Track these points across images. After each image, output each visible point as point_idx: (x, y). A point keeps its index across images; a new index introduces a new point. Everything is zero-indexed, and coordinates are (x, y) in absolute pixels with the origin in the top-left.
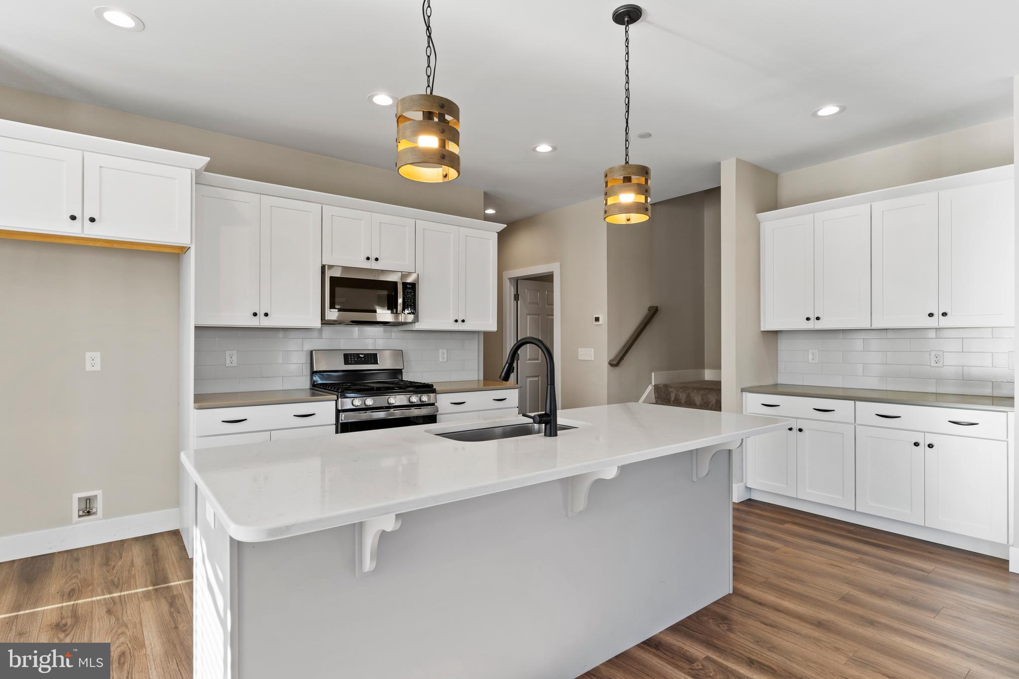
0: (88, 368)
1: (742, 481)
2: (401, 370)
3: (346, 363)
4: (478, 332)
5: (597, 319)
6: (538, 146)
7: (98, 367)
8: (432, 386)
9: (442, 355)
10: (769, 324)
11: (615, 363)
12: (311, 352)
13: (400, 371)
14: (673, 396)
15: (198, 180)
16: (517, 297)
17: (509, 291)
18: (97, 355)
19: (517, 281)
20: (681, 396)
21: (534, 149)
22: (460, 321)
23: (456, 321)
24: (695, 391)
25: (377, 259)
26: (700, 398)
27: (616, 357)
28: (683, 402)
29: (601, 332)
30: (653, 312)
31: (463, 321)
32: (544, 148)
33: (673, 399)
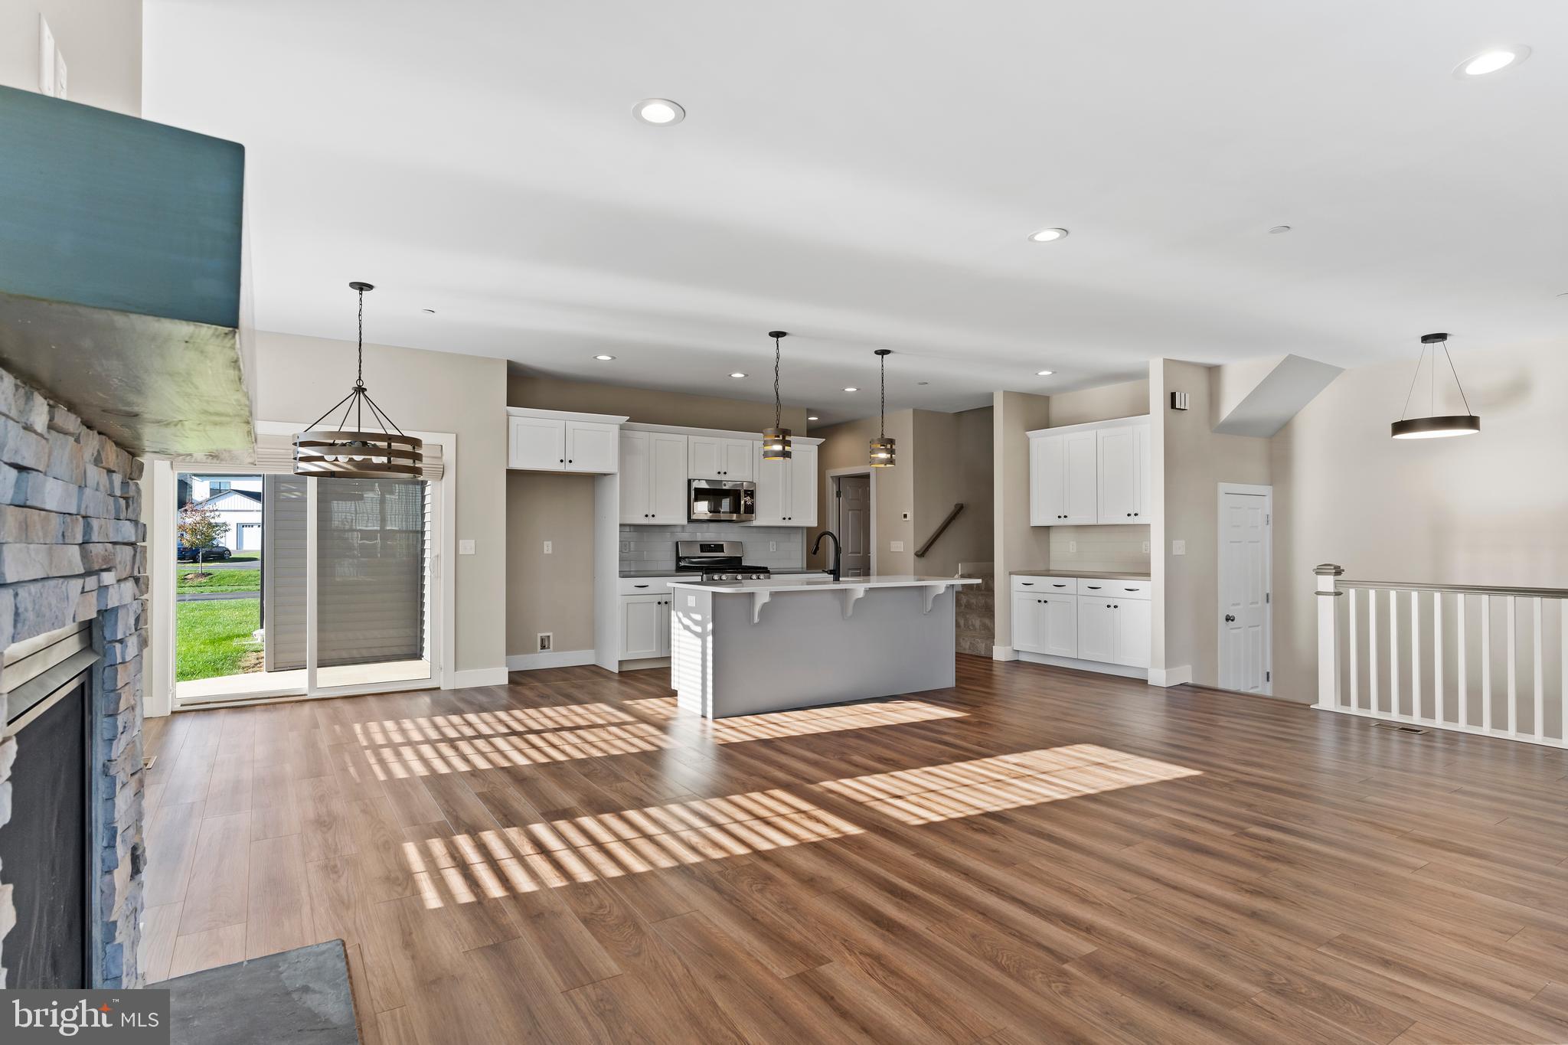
0: (545, 552)
1: (1010, 645)
2: (741, 557)
3: (702, 551)
4: (802, 528)
5: (905, 516)
7: (550, 552)
8: (767, 568)
9: (772, 546)
10: (1037, 520)
11: (921, 554)
12: (677, 543)
13: (740, 559)
15: (622, 428)
16: (838, 494)
17: (831, 488)
18: (550, 543)
19: (839, 479)
22: (787, 519)
23: (784, 519)
25: (725, 473)
27: (921, 549)
29: (909, 527)
30: (959, 509)
31: (790, 519)
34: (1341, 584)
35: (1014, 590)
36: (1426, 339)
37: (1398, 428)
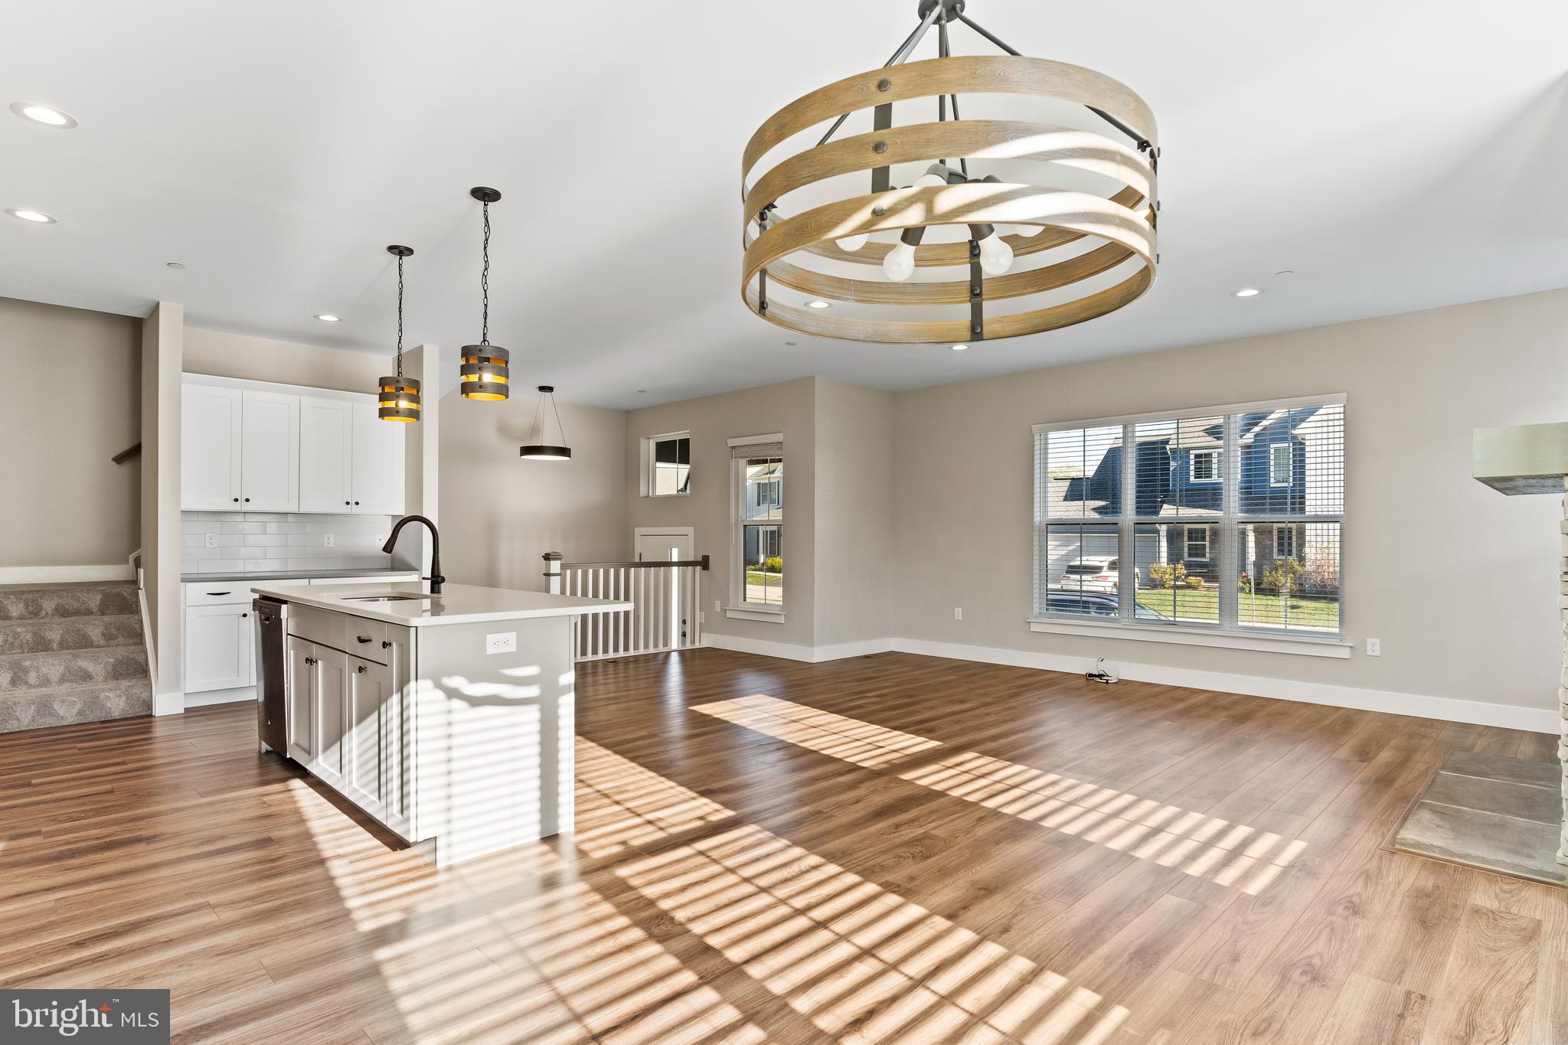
32: (31, 215)
34: (564, 567)
35: (188, 604)
36: (542, 389)
37: (527, 450)
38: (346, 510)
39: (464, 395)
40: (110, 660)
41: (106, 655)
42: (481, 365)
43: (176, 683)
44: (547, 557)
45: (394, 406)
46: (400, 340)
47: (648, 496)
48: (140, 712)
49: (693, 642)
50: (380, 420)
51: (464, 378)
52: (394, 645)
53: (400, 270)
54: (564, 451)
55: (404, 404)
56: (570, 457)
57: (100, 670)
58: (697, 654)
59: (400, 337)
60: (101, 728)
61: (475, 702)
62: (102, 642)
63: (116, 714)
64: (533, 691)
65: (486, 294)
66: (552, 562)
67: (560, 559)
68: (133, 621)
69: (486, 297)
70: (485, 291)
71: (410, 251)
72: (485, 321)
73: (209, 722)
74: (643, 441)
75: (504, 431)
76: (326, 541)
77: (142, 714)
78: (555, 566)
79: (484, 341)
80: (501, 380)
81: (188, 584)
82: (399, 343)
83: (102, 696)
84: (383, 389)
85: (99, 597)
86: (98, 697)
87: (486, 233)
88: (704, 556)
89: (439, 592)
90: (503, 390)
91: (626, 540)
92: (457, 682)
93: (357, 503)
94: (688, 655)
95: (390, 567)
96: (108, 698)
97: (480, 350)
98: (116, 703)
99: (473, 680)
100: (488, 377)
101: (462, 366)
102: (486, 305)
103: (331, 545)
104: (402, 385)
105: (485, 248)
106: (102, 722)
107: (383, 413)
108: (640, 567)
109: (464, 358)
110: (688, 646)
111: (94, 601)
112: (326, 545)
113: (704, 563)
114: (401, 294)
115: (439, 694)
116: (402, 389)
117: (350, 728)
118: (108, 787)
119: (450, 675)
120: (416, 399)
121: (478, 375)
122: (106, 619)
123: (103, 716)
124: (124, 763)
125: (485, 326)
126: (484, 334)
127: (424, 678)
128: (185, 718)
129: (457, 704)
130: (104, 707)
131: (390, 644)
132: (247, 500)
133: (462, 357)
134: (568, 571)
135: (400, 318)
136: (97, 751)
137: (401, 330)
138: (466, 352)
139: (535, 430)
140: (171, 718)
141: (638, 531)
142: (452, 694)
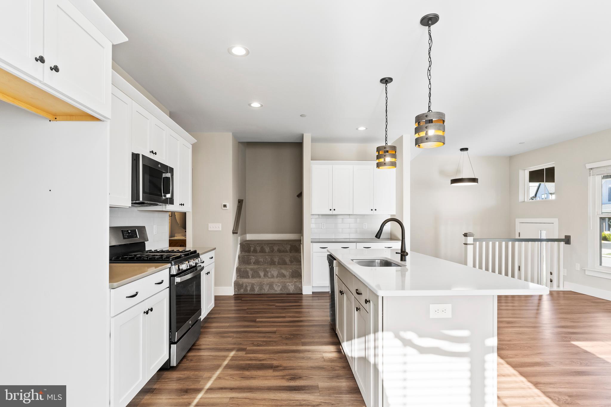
3: (124, 238)
5: (225, 206)
6: (252, 103)
9: (155, 230)
14: (252, 249)
20: (257, 248)
21: (250, 105)
22: (182, 205)
24: (266, 245)
25: (156, 154)
26: (269, 248)
28: (258, 251)
30: (242, 203)
32: (256, 105)
33: (252, 250)
34: (475, 240)
35: (314, 251)
36: (462, 150)
37: (454, 181)
38: (371, 212)
39: (417, 146)
40: (291, 271)
41: (289, 269)
42: (427, 125)
43: (309, 282)
44: (466, 235)
45: (383, 161)
46: (386, 126)
47: (524, 202)
48: (299, 292)
49: (558, 286)
50: (377, 169)
51: (417, 136)
52: (371, 302)
53: (386, 91)
54: (474, 180)
55: (388, 159)
56: (478, 183)
57: (288, 274)
58: (562, 295)
59: (387, 125)
60: (287, 297)
61: (422, 350)
62: (290, 263)
63: (291, 292)
64: (464, 348)
65: (430, 82)
66: (468, 238)
67: (473, 236)
68: (298, 256)
69: (430, 84)
70: (429, 80)
71: (391, 79)
72: (430, 99)
73: (319, 301)
74: (521, 172)
75: (442, 173)
76: (364, 226)
77: (299, 293)
78: (470, 240)
79: (429, 111)
80: (440, 133)
81: (314, 243)
82: (386, 128)
83: (287, 284)
84: (379, 153)
85: (289, 246)
86: (286, 285)
87: (430, 44)
88: (566, 236)
89: (405, 260)
90: (441, 139)
91: (511, 225)
92: (409, 335)
93: (376, 210)
94: (555, 295)
95: (390, 238)
96: (289, 285)
97: (426, 116)
98: (291, 288)
99: (421, 336)
100: (431, 132)
101: (416, 129)
102: (430, 89)
103: (366, 228)
104: (387, 149)
105: (429, 53)
106: (287, 294)
107: (379, 165)
108: (522, 241)
109: (417, 123)
110: (555, 288)
111: (288, 248)
112: (364, 228)
113: (567, 240)
114: (386, 103)
115: (399, 343)
116: (388, 151)
117: (355, 338)
118: (275, 329)
119: (405, 330)
120: (394, 156)
121: (425, 132)
122: (291, 254)
123: (287, 292)
124: (284, 317)
125: (430, 102)
126: (429, 107)
127: (387, 331)
128: (313, 297)
129: (410, 350)
130: (287, 289)
131: (369, 301)
132: (334, 210)
133: (416, 122)
134: (478, 243)
135: (387, 116)
136: (279, 309)
137: (387, 122)
138: (418, 119)
139: (458, 171)
140: (308, 296)
141: (518, 221)
142: (407, 343)
